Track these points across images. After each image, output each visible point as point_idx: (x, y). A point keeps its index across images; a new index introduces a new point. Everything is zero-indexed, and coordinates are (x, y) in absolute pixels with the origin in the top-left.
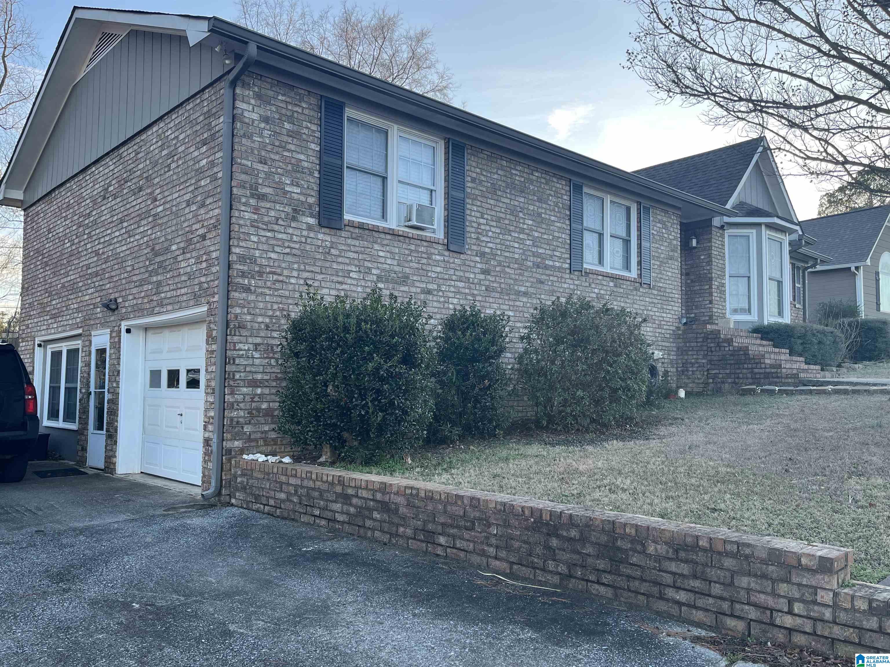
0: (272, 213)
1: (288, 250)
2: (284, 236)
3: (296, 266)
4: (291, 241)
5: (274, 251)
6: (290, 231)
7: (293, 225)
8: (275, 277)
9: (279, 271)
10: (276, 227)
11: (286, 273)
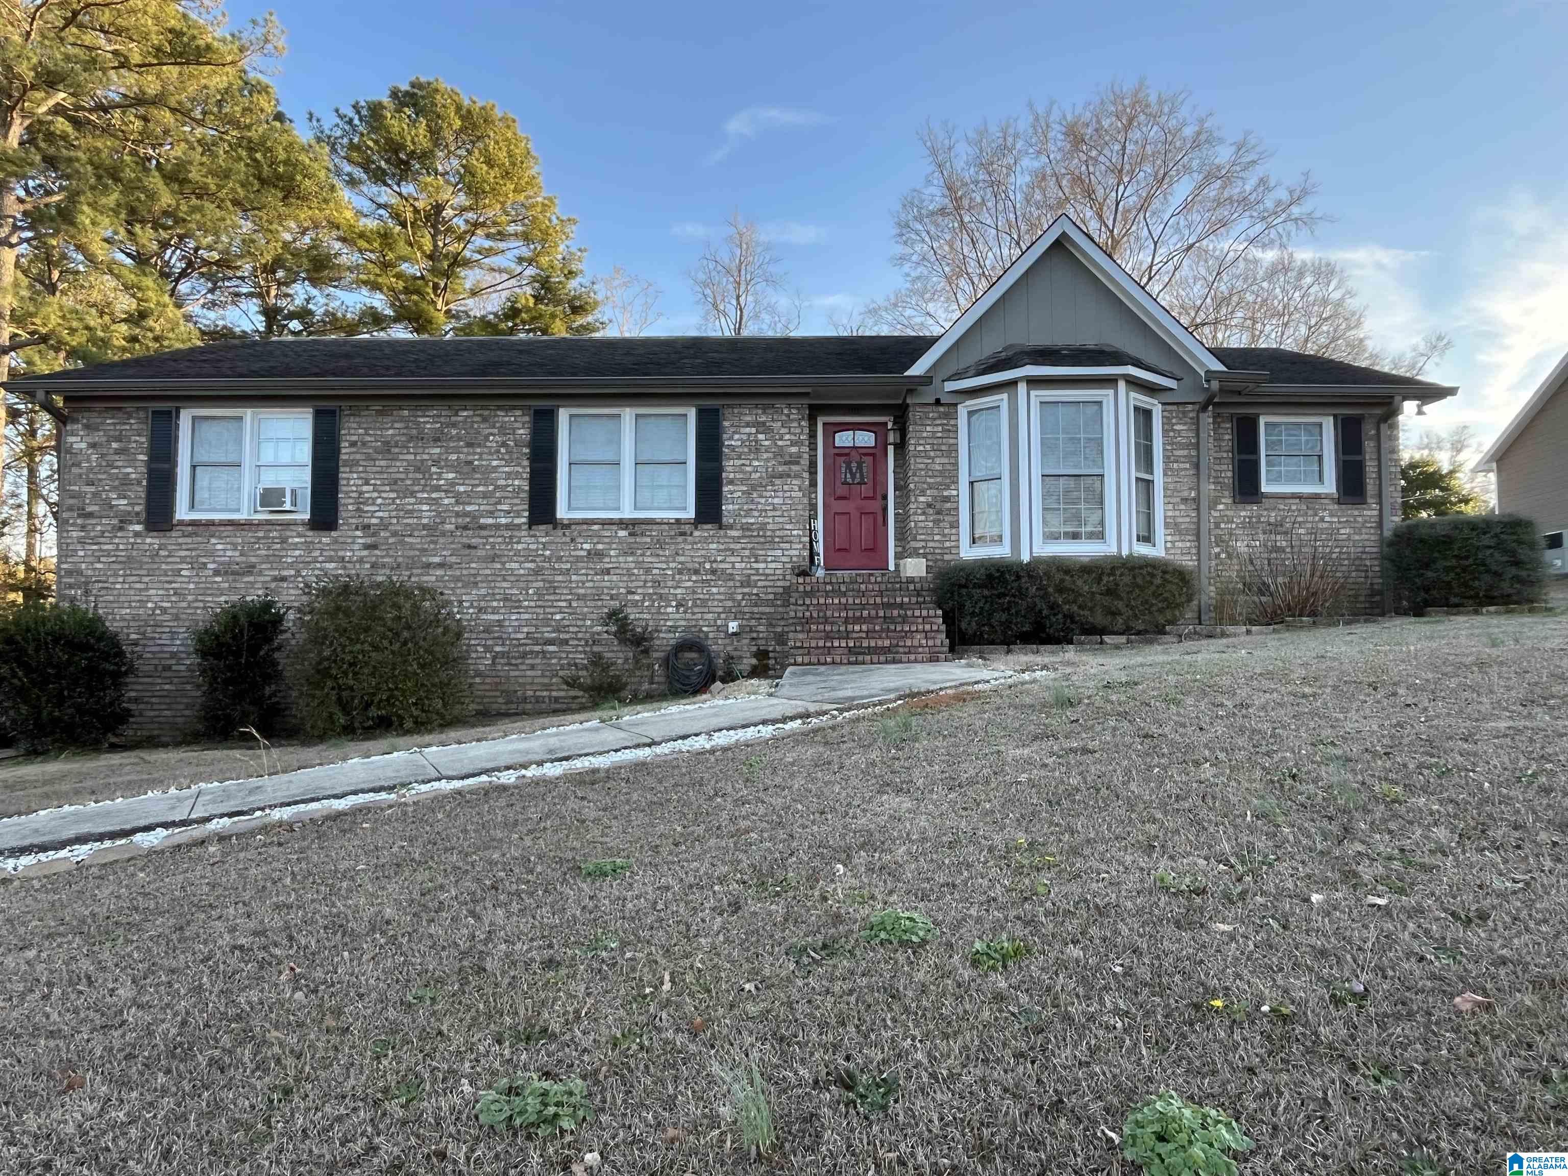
0: (99, 528)
1: (114, 559)
2: (110, 547)
3: (121, 572)
4: (117, 550)
5: (99, 562)
6: (117, 541)
7: (119, 534)
8: (100, 585)
9: (104, 579)
10: (102, 540)
11: (111, 580)
